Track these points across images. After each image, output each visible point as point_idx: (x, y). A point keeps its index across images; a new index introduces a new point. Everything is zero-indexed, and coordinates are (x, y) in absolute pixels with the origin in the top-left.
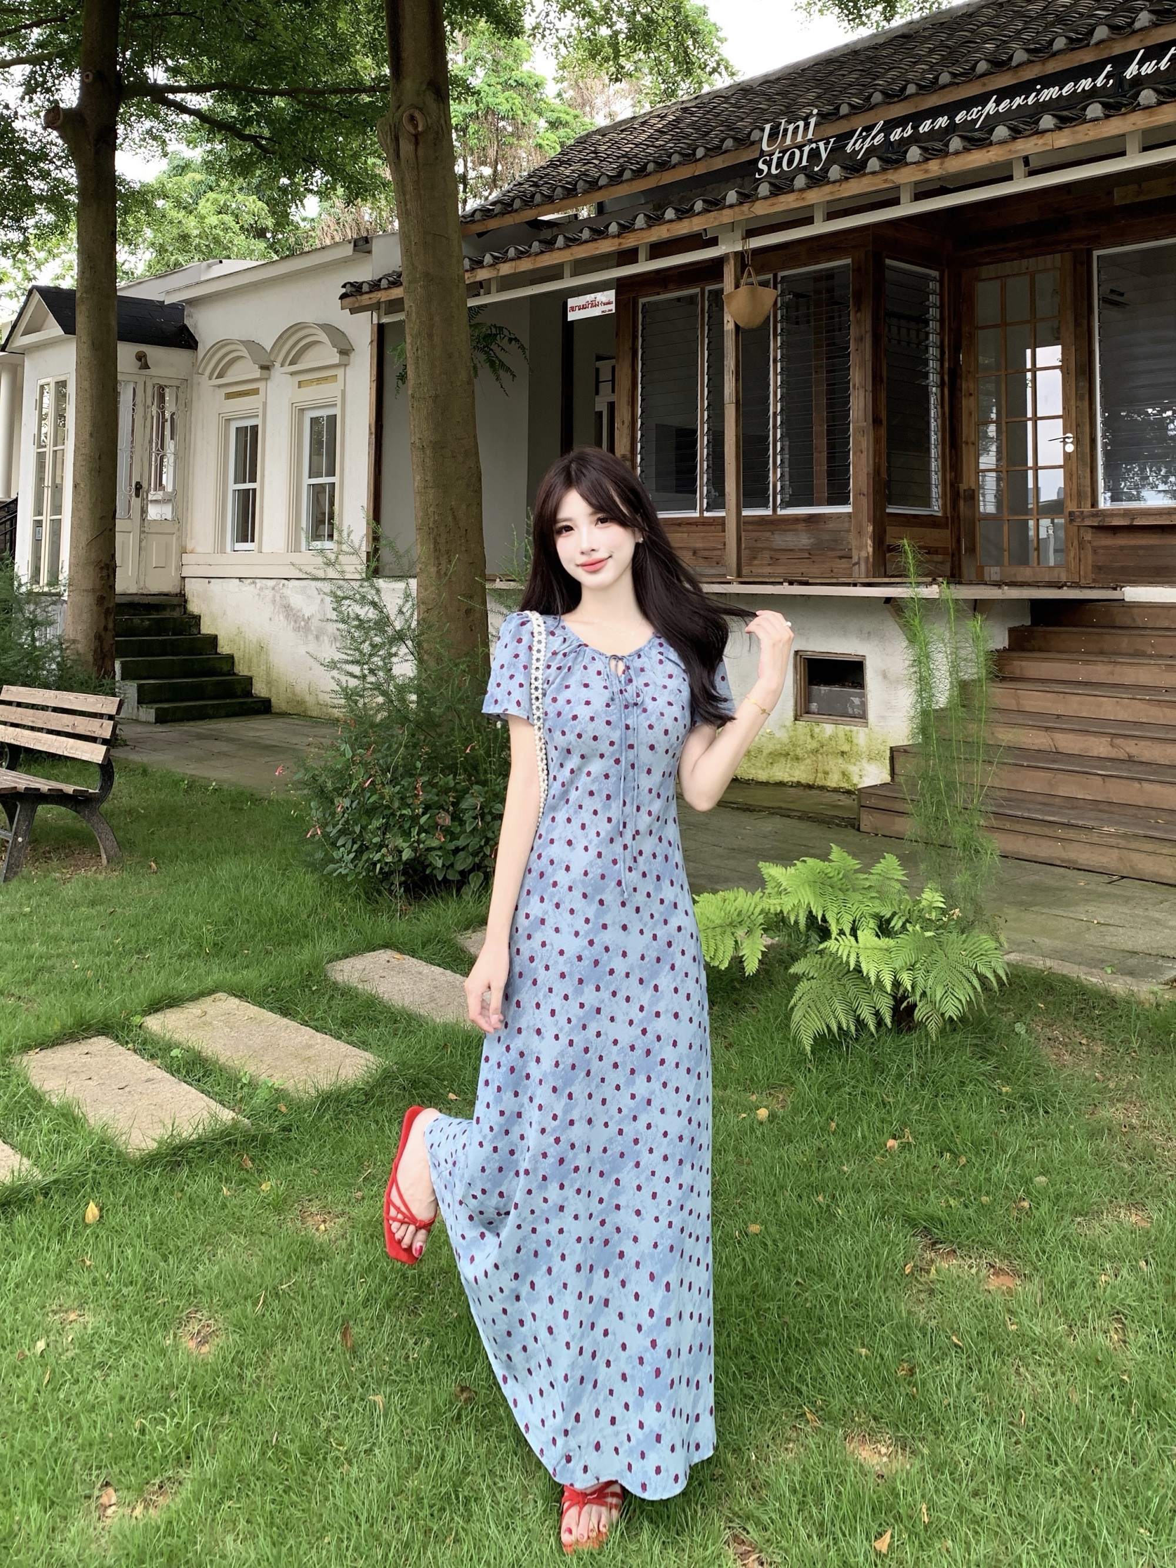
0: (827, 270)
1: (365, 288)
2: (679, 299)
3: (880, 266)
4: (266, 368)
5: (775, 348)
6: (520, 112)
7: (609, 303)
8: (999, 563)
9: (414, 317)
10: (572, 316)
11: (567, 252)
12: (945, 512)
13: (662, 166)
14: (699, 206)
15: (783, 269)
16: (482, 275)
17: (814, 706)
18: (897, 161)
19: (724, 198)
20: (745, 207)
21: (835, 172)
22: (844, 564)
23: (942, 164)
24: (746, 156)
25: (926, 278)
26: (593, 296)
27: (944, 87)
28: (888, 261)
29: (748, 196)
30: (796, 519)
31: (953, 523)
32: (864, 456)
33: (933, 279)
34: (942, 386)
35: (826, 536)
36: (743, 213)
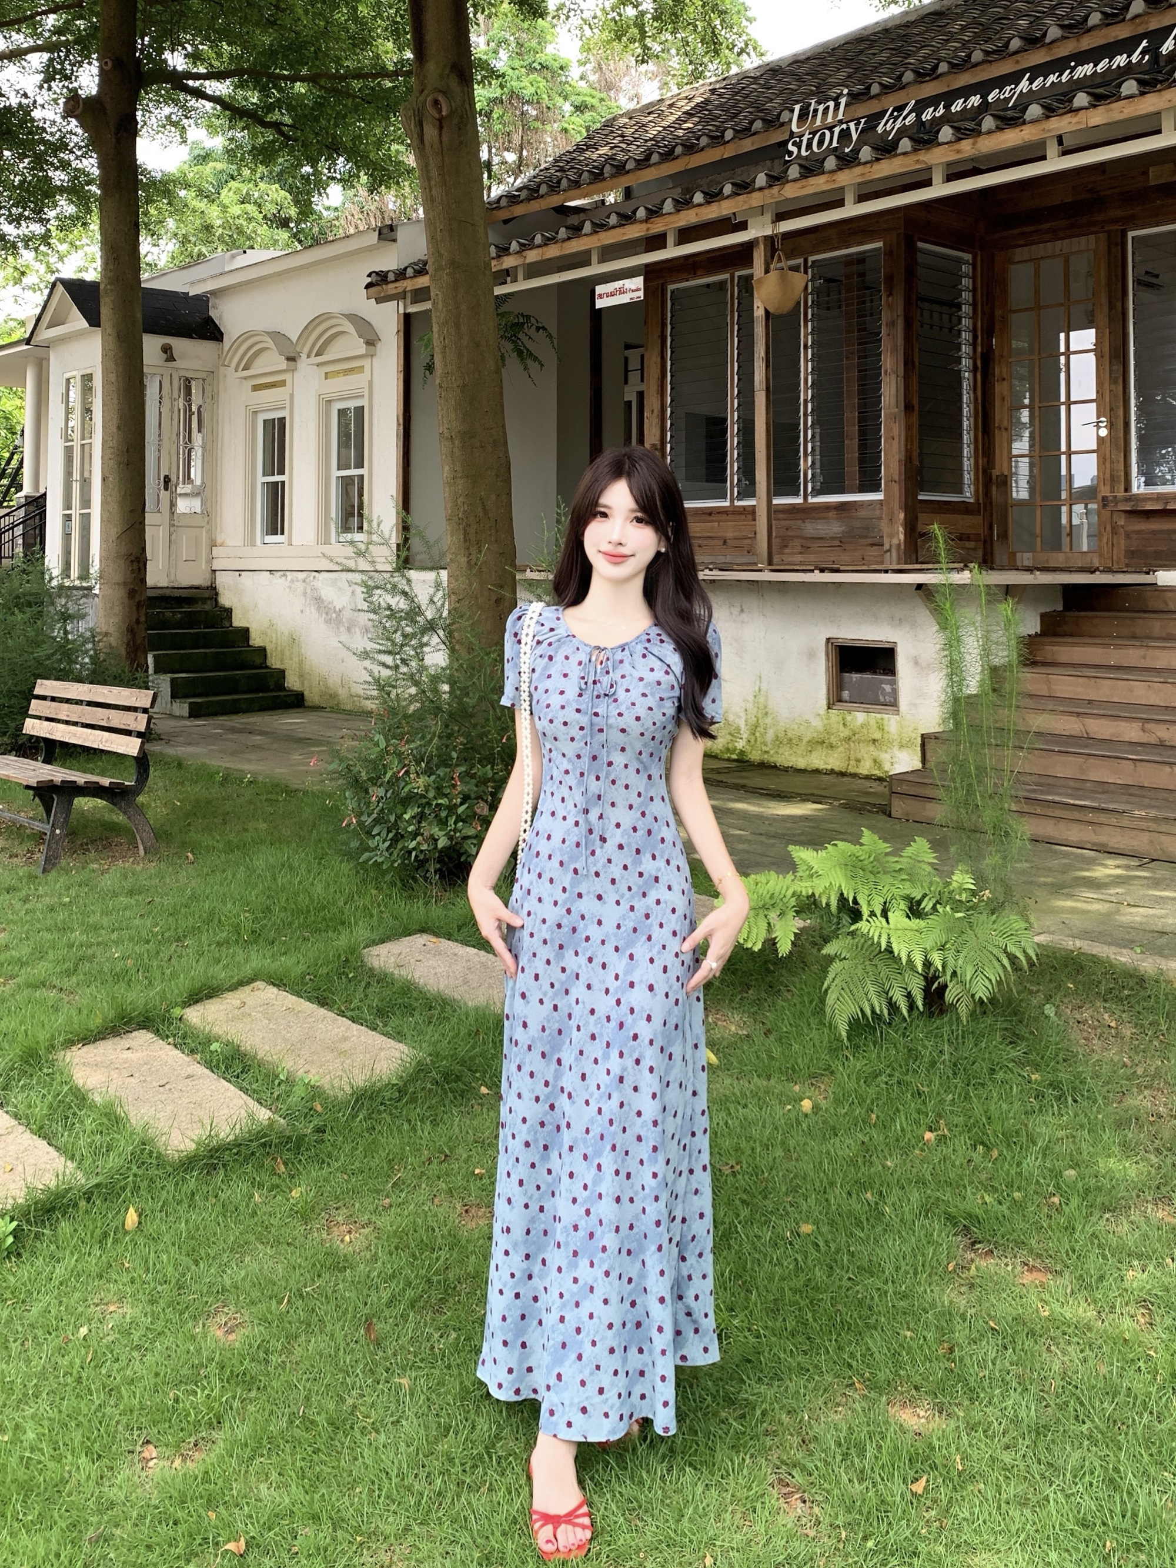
0: (860, 253)
1: (391, 277)
2: (708, 286)
3: (911, 249)
4: (292, 359)
5: (806, 334)
6: (545, 96)
7: (638, 290)
8: (1031, 549)
9: (440, 305)
10: (600, 304)
11: (595, 238)
12: (977, 499)
13: (690, 148)
14: (728, 189)
15: (813, 253)
16: (509, 262)
17: (846, 694)
18: (929, 142)
19: (754, 181)
20: (775, 190)
21: (866, 153)
22: (874, 551)
23: (974, 144)
24: (777, 137)
25: (959, 261)
26: (621, 283)
27: (976, 65)
28: (921, 245)
29: (777, 179)
30: (827, 507)
31: (985, 510)
32: (896, 442)
33: (967, 262)
34: (974, 370)
35: (858, 524)
36: (772, 196)
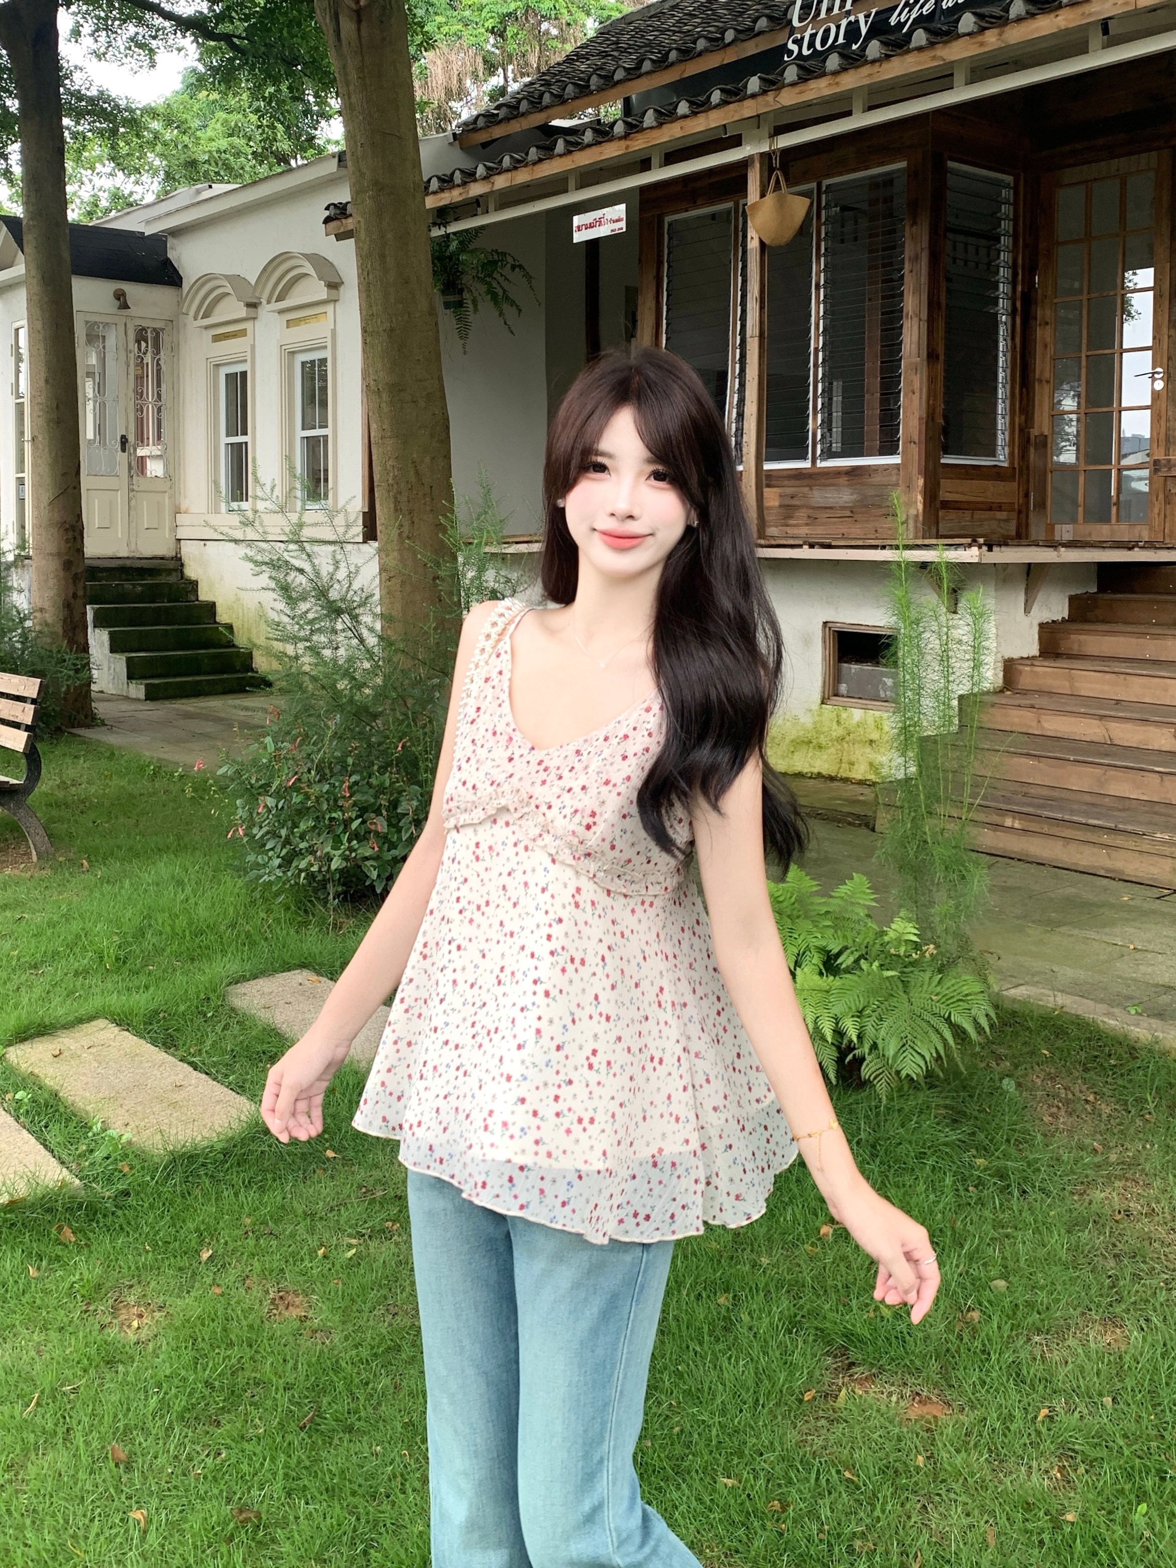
0: (881, 175)
1: (350, 209)
2: (712, 217)
3: (940, 170)
4: (253, 305)
7: (620, 220)
8: (1074, 521)
10: (578, 238)
11: (570, 159)
12: (1012, 462)
13: (687, 54)
14: (716, 96)
15: (829, 175)
16: (476, 190)
17: (843, 688)
18: (947, 33)
19: (746, 87)
20: (770, 97)
21: (876, 49)
22: (890, 523)
23: (1000, 34)
25: (999, 185)
26: (601, 212)
28: (951, 164)
29: (772, 83)
30: (838, 473)
31: (1021, 474)
32: (916, 397)
33: (1007, 186)
34: (1013, 314)
35: (871, 492)
36: (767, 104)
